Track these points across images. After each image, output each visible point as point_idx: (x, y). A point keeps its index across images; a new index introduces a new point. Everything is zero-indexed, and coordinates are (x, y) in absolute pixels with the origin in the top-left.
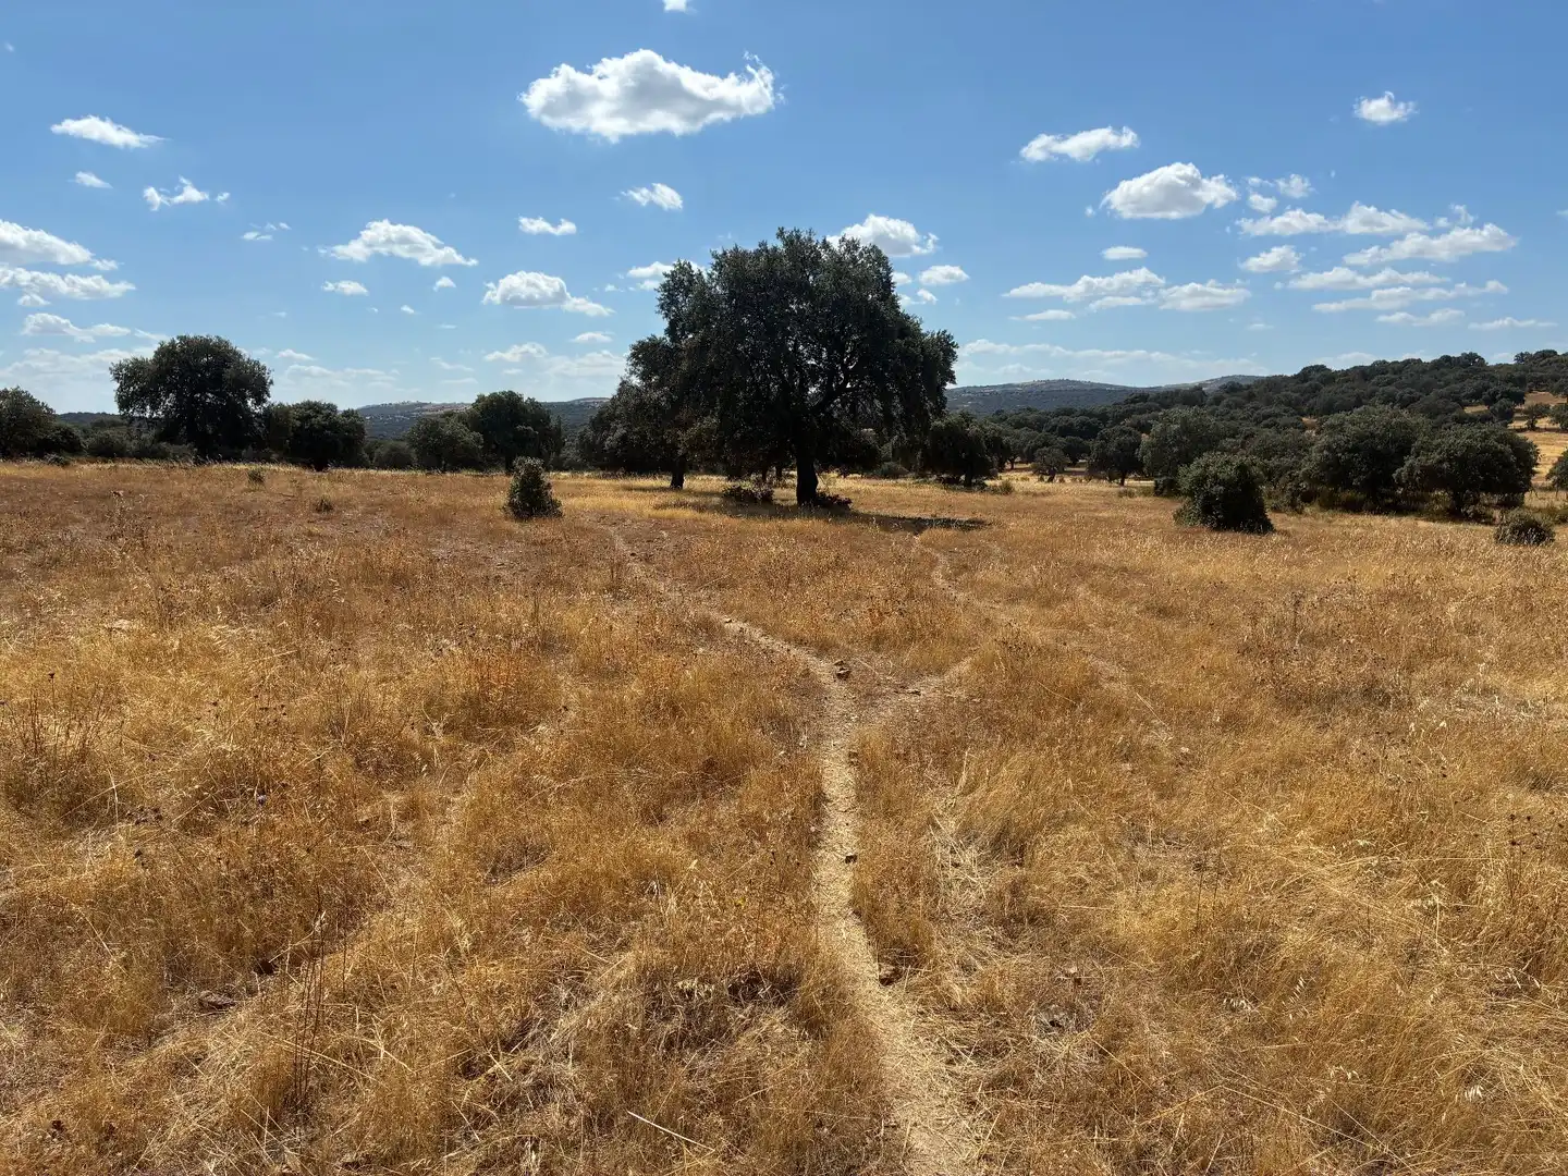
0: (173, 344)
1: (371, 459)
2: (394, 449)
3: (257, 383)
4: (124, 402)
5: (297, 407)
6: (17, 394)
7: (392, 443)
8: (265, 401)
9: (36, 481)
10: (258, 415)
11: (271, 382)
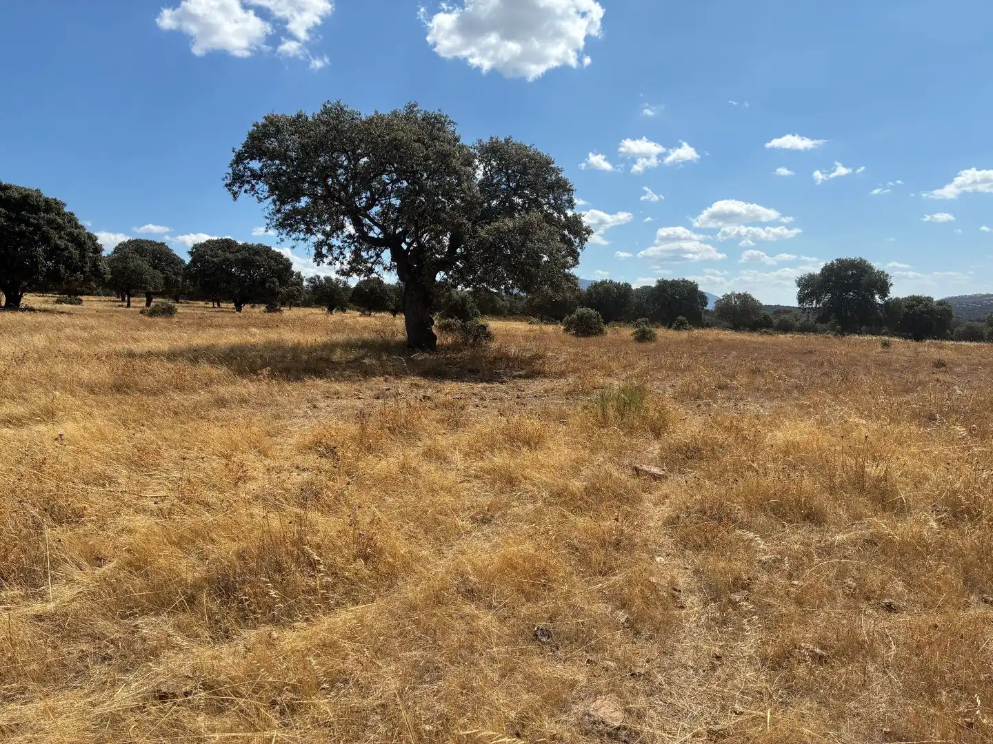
0: (832, 264)
1: (952, 333)
2: (970, 327)
3: (882, 285)
4: (801, 299)
5: (905, 299)
6: (745, 295)
7: (968, 323)
8: (887, 296)
9: (763, 343)
10: (881, 305)
11: (891, 285)
